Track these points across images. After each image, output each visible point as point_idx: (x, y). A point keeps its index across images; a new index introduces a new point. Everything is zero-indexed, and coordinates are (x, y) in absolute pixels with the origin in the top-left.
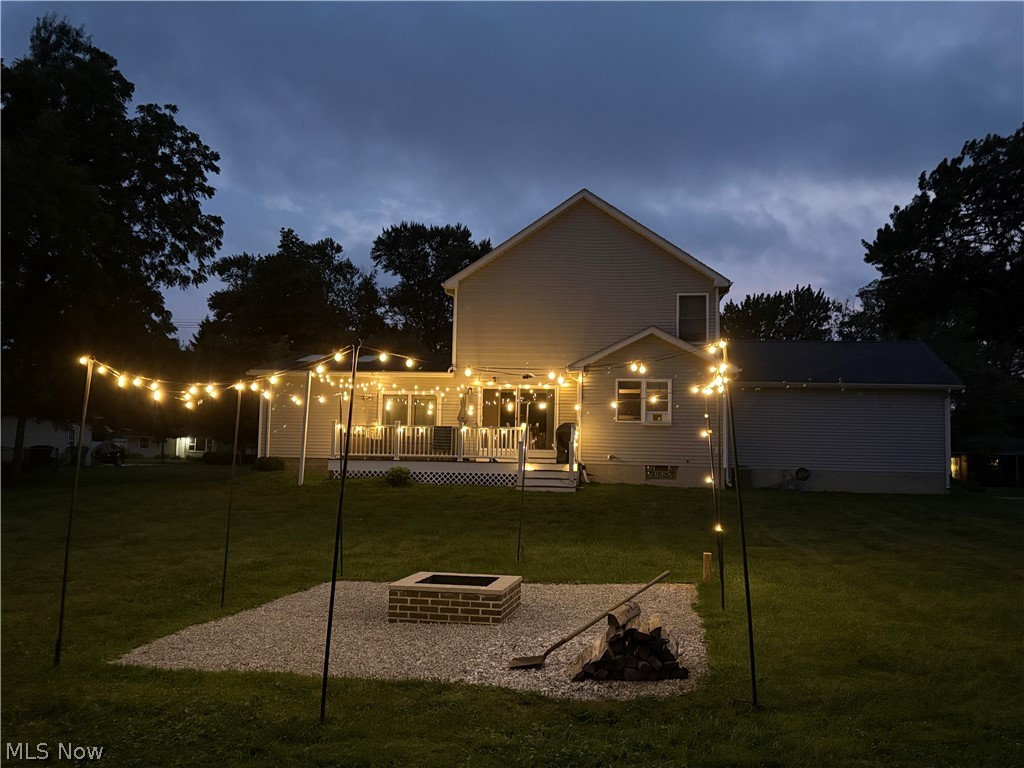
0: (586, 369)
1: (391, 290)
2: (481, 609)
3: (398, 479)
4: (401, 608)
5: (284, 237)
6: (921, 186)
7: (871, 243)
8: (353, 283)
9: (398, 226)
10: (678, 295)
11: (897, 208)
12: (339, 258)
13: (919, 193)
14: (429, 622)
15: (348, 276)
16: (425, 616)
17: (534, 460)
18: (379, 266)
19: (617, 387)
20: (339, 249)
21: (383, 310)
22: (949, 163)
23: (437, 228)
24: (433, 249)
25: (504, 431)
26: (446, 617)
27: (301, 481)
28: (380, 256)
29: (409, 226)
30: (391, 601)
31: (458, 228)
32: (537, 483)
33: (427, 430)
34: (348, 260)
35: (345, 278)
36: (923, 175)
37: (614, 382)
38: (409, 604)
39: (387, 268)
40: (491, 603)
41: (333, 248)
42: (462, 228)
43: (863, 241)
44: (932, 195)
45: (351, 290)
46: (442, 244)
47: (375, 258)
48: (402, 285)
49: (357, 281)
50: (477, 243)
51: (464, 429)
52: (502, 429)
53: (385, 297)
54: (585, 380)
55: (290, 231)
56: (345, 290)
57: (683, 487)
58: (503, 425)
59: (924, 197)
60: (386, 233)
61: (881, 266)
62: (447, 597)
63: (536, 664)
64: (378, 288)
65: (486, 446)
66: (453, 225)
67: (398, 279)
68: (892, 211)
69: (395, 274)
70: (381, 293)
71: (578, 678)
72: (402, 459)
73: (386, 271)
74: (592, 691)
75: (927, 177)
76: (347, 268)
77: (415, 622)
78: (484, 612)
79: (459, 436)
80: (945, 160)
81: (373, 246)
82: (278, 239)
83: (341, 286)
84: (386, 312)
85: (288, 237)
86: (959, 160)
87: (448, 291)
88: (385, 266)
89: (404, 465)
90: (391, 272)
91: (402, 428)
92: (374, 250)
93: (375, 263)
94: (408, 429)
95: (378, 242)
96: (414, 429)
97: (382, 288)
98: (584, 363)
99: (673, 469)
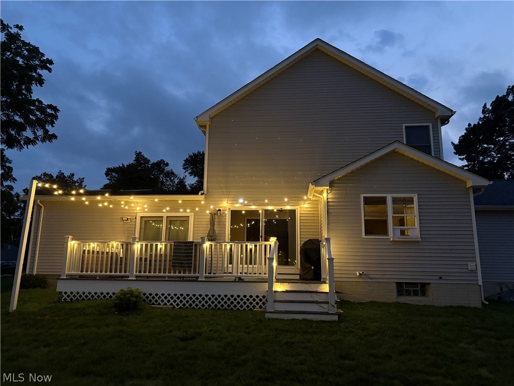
0: (331, 184)
1: (193, 185)
3: (125, 304)
5: (137, 156)
8: (174, 182)
9: (196, 153)
10: (404, 125)
11: (469, 125)
12: (167, 169)
15: (172, 178)
18: (187, 173)
19: (362, 203)
20: (167, 165)
25: (251, 246)
28: (187, 168)
32: (290, 308)
33: (166, 246)
34: (171, 170)
35: (170, 179)
39: (191, 174)
41: (164, 164)
43: (452, 143)
45: (173, 185)
47: (185, 169)
49: (176, 181)
51: (207, 245)
52: (249, 244)
54: (330, 196)
55: (140, 153)
56: (170, 185)
57: (436, 304)
58: (250, 239)
60: (190, 156)
64: (187, 184)
65: (231, 263)
70: (188, 186)
73: (191, 176)
76: (171, 174)
79: (201, 251)
81: (184, 162)
82: (134, 157)
83: (168, 183)
85: (139, 155)
86: (507, 96)
88: (190, 173)
90: (193, 176)
91: (140, 243)
92: (184, 165)
93: (184, 171)
94: (146, 245)
95: (186, 161)
96: (152, 246)
97: (189, 184)
98: (330, 178)
99: (424, 286)
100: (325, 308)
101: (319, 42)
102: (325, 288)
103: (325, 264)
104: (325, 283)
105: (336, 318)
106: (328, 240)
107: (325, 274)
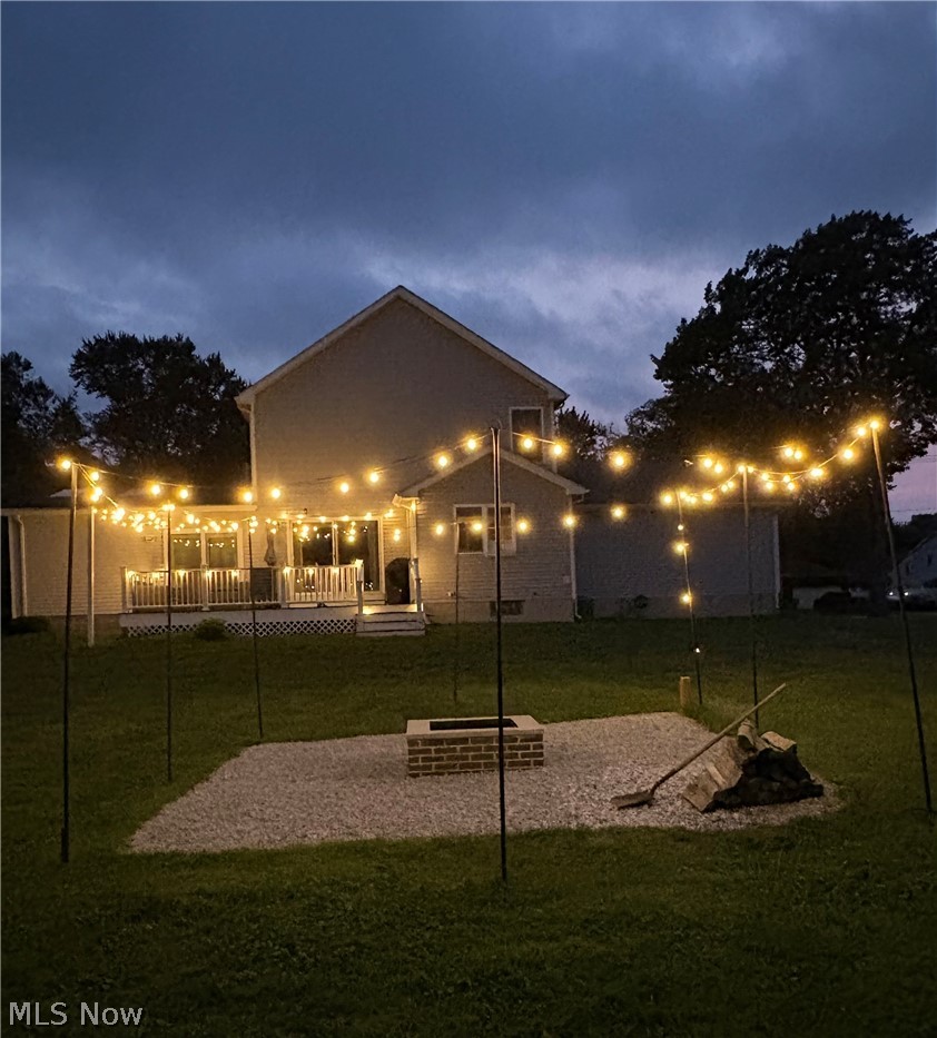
0: (420, 495)
1: (96, 416)
2: (520, 752)
3: (211, 632)
4: (424, 759)
6: (707, 298)
7: (660, 358)
8: (47, 407)
9: (103, 337)
10: (510, 409)
11: (684, 321)
12: (28, 377)
13: (705, 305)
14: (459, 773)
15: (41, 399)
16: (454, 767)
17: (371, 603)
18: (81, 387)
19: (455, 513)
20: (27, 366)
21: (88, 440)
22: (733, 273)
23: (152, 341)
24: (147, 365)
25: (334, 570)
26: (479, 765)
27: (91, 642)
28: (81, 374)
29: (117, 337)
30: (410, 752)
31: (179, 339)
32: (379, 627)
33: (241, 573)
34: (40, 379)
35: (36, 401)
36: (709, 285)
37: (452, 509)
38: (433, 755)
39: (90, 388)
40: (531, 744)
41: (19, 364)
42: (184, 340)
43: (652, 356)
44: (718, 307)
45: (45, 417)
46: (159, 360)
47: (76, 377)
48: (113, 409)
49: (52, 405)
50: (204, 357)
51: (287, 570)
52: (332, 568)
53: (89, 424)
54: (419, 507)
56: (37, 416)
57: (532, 622)
59: (711, 308)
60: (88, 345)
61: (670, 382)
62: (479, 742)
63: (644, 801)
64: (80, 413)
66: (173, 336)
67: (106, 402)
68: (679, 324)
69: (103, 395)
70: (84, 419)
71: (709, 810)
72: (213, 609)
73: (90, 393)
74: (734, 821)
75: (714, 288)
76: (39, 389)
77: (442, 774)
78: (524, 756)
79: (282, 578)
80: (730, 270)
81: (73, 361)
83: (31, 412)
84: (93, 443)
86: (745, 271)
87: (243, 406)
88: (87, 387)
89: (216, 616)
90: (95, 394)
91: (211, 571)
92: (74, 367)
93: (76, 383)
94: (218, 573)
95: (79, 357)
96: (224, 573)
97: (85, 414)
98: (417, 488)
99: (518, 603)
100: (414, 626)
101: (400, 292)
102: (414, 608)
103: (413, 586)
104: (413, 603)
105: (423, 633)
106: (416, 561)
107: (413, 596)
